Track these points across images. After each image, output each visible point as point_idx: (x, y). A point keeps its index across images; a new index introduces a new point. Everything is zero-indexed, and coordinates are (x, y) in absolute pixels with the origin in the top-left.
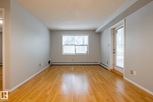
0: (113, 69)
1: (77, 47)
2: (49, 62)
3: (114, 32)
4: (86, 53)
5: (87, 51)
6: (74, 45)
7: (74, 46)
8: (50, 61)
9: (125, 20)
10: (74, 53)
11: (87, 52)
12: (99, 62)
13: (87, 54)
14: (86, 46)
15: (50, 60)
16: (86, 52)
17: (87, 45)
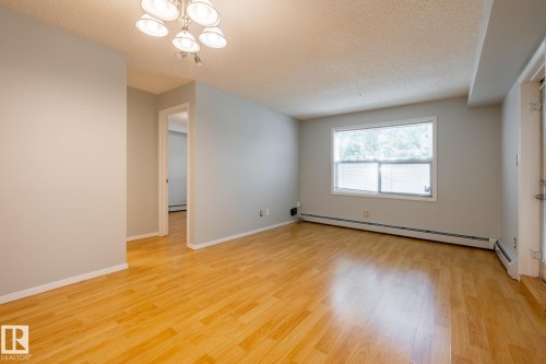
1: (384, 168)
2: (294, 212)
4: (423, 192)
5: (428, 186)
6: (375, 161)
7: (377, 164)
8: (295, 209)
10: (376, 189)
11: (431, 189)
13: (431, 196)
14: (428, 166)
15: (298, 204)
16: (427, 190)
17: (428, 162)
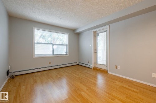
0: (95, 67)
1: (55, 47)
2: (8, 73)
3: (96, 35)
4: (65, 54)
5: (66, 52)
6: (52, 44)
8: (9, 70)
9: (109, 26)
10: (52, 54)
12: (78, 62)
13: (67, 54)
17: (66, 45)
